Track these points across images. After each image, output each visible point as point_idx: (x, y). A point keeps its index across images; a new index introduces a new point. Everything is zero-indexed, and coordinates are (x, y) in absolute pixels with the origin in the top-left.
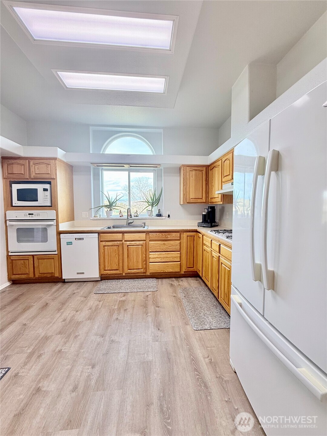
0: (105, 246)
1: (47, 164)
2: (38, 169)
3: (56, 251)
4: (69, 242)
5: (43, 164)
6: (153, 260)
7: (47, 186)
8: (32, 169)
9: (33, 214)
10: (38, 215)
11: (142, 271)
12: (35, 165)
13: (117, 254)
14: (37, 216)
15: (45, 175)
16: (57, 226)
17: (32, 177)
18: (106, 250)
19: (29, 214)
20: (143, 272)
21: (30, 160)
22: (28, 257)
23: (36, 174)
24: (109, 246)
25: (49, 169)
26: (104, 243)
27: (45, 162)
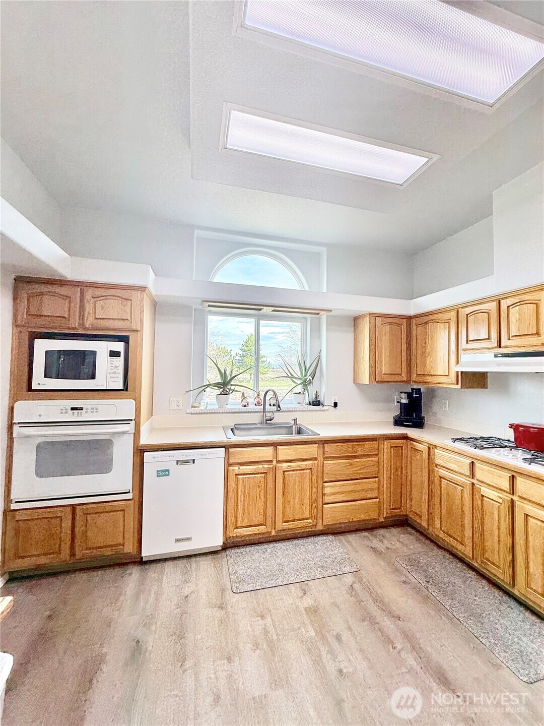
0: (239, 475)
1: (123, 299)
2: (102, 309)
3: (129, 492)
4: (163, 471)
5: (114, 298)
6: (330, 498)
7: (119, 346)
8: (89, 308)
9: (81, 409)
10: (95, 410)
11: (310, 523)
12: (95, 299)
13: (263, 491)
14: (92, 412)
15: (116, 322)
16: (137, 434)
17: (87, 325)
18: (240, 482)
19: (72, 409)
20: (311, 525)
21: (86, 289)
22: (62, 511)
23: (96, 318)
24: (246, 474)
25: (128, 310)
26: (236, 468)
27: (120, 295)
